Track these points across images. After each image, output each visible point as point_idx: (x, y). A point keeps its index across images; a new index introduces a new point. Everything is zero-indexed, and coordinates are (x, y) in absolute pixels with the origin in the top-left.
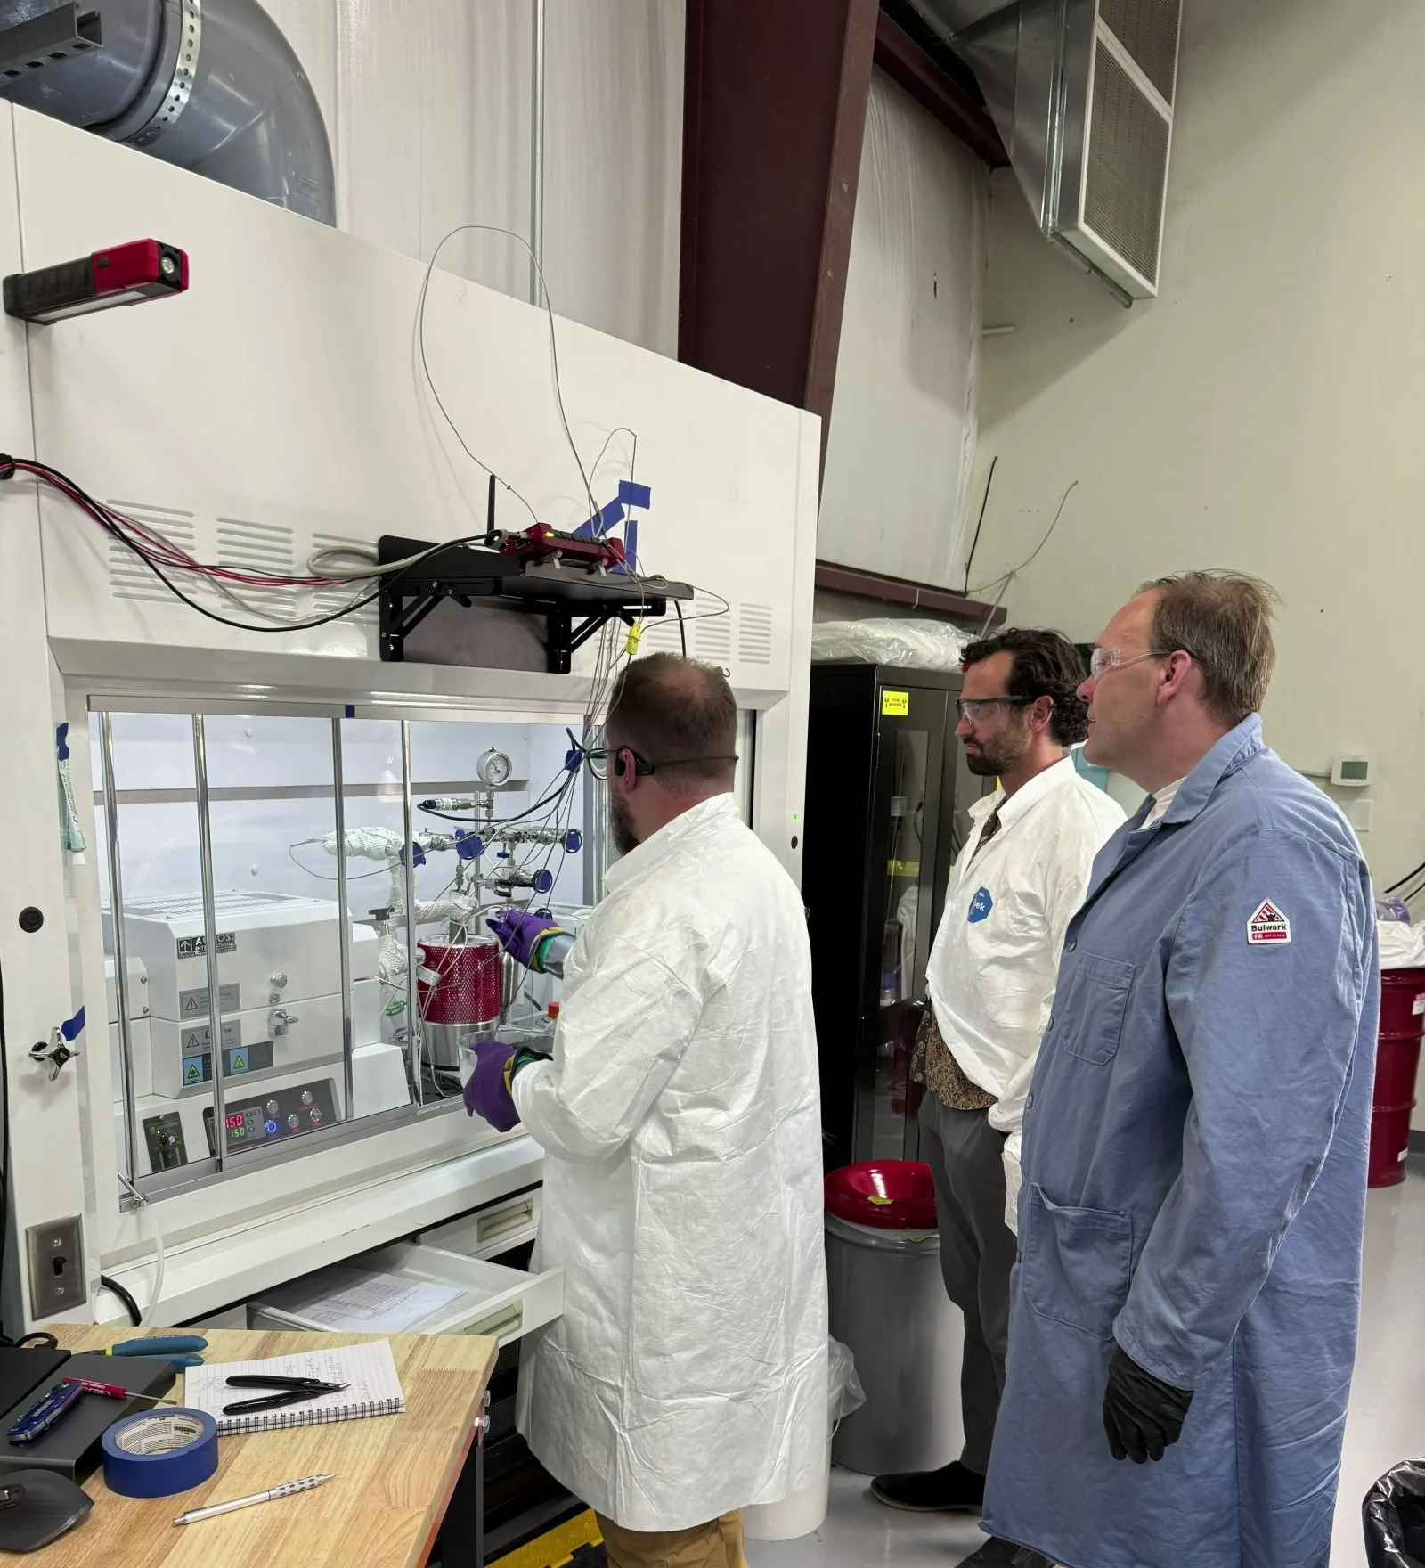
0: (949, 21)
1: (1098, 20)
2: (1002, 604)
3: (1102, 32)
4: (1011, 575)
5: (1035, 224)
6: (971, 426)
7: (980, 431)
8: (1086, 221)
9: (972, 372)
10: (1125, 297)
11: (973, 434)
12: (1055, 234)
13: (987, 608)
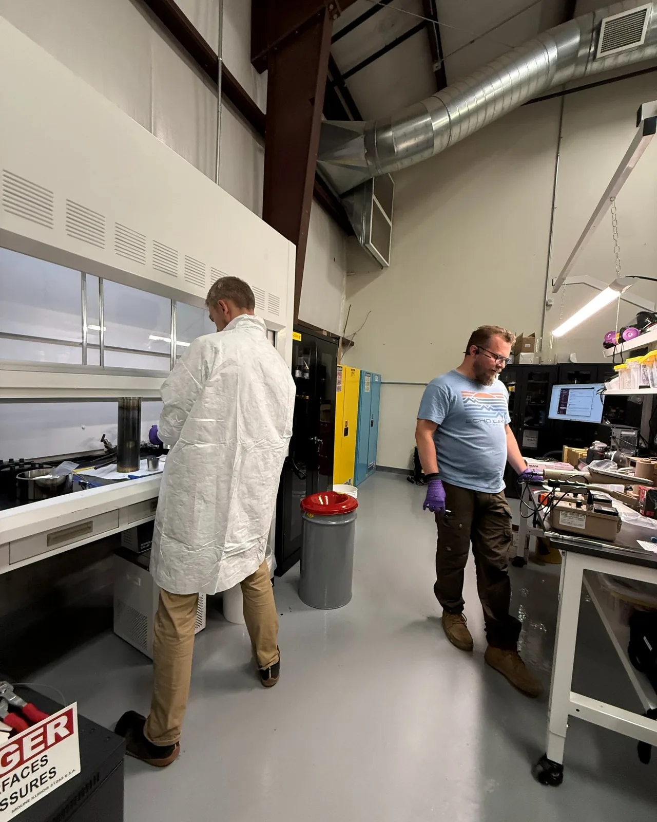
0: (337, 192)
1: (373, 195)
2: (353, 341)
3: (374, 197)
4: (355, 334)
5: (359, 242)
6: (344, 296)
7: (347, 298)
8: (372, 242)
9: (344, 282)
10: (382, 266)
11: (345, 298)
12: (364, 245)
13: (349, 341)
